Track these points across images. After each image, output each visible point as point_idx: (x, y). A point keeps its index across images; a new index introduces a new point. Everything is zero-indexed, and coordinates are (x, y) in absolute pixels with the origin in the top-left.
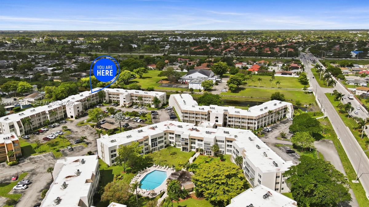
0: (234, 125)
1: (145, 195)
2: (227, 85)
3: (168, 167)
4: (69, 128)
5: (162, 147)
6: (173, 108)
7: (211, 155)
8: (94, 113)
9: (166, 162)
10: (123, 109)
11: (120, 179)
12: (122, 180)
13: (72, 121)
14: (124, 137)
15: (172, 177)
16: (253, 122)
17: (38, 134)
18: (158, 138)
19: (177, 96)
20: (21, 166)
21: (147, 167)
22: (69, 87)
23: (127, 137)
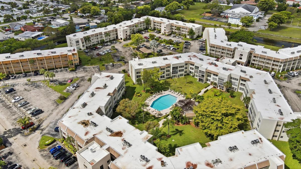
0: (258, 65)
1: (153, 114)
2: (267, 22)
3: (180, 93)
4: (116, 47)
5: (181, 75)
6: (206, 40)
7: (223, 89)
8: (135, 38)
9: (180, 89)
10: (162, 37)
11: (139, 96)
12: (140, 97)
13: (120, 42)
14: (150, 62)
15: (179, 104)
16: (279, 64)
17: (94, 50)
18: (179, 67)
19: (211, 30)
20: (76, 73)
21: (163, 91)
22: (126, 14)
23: (153, 62)
